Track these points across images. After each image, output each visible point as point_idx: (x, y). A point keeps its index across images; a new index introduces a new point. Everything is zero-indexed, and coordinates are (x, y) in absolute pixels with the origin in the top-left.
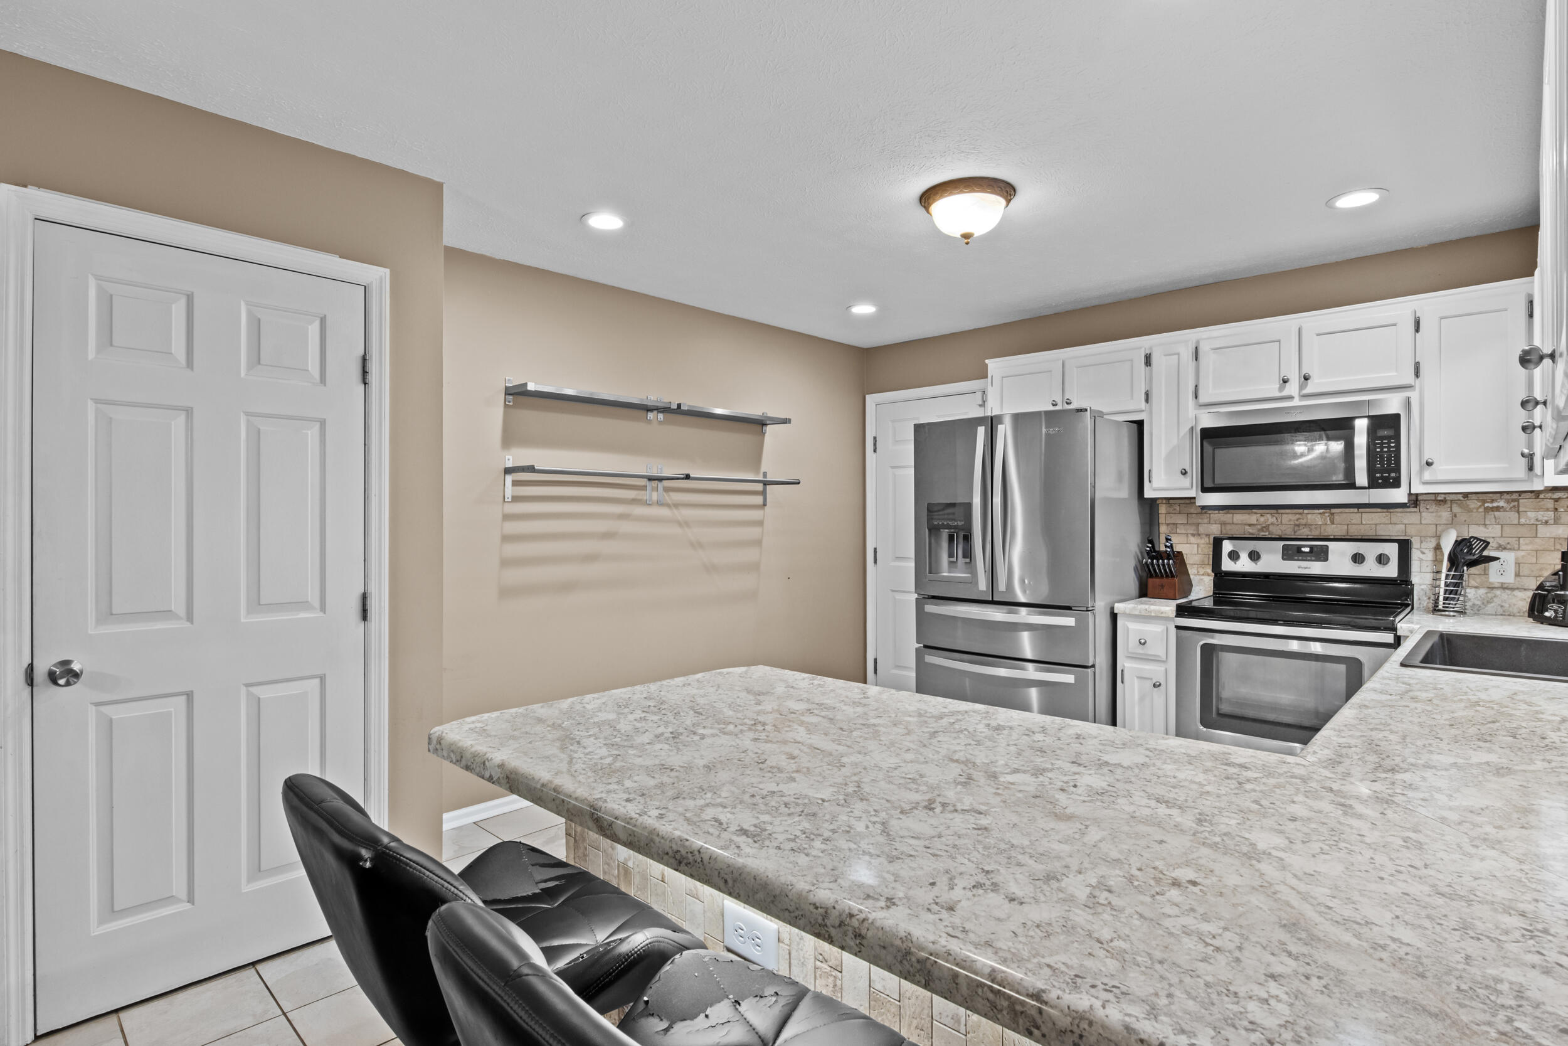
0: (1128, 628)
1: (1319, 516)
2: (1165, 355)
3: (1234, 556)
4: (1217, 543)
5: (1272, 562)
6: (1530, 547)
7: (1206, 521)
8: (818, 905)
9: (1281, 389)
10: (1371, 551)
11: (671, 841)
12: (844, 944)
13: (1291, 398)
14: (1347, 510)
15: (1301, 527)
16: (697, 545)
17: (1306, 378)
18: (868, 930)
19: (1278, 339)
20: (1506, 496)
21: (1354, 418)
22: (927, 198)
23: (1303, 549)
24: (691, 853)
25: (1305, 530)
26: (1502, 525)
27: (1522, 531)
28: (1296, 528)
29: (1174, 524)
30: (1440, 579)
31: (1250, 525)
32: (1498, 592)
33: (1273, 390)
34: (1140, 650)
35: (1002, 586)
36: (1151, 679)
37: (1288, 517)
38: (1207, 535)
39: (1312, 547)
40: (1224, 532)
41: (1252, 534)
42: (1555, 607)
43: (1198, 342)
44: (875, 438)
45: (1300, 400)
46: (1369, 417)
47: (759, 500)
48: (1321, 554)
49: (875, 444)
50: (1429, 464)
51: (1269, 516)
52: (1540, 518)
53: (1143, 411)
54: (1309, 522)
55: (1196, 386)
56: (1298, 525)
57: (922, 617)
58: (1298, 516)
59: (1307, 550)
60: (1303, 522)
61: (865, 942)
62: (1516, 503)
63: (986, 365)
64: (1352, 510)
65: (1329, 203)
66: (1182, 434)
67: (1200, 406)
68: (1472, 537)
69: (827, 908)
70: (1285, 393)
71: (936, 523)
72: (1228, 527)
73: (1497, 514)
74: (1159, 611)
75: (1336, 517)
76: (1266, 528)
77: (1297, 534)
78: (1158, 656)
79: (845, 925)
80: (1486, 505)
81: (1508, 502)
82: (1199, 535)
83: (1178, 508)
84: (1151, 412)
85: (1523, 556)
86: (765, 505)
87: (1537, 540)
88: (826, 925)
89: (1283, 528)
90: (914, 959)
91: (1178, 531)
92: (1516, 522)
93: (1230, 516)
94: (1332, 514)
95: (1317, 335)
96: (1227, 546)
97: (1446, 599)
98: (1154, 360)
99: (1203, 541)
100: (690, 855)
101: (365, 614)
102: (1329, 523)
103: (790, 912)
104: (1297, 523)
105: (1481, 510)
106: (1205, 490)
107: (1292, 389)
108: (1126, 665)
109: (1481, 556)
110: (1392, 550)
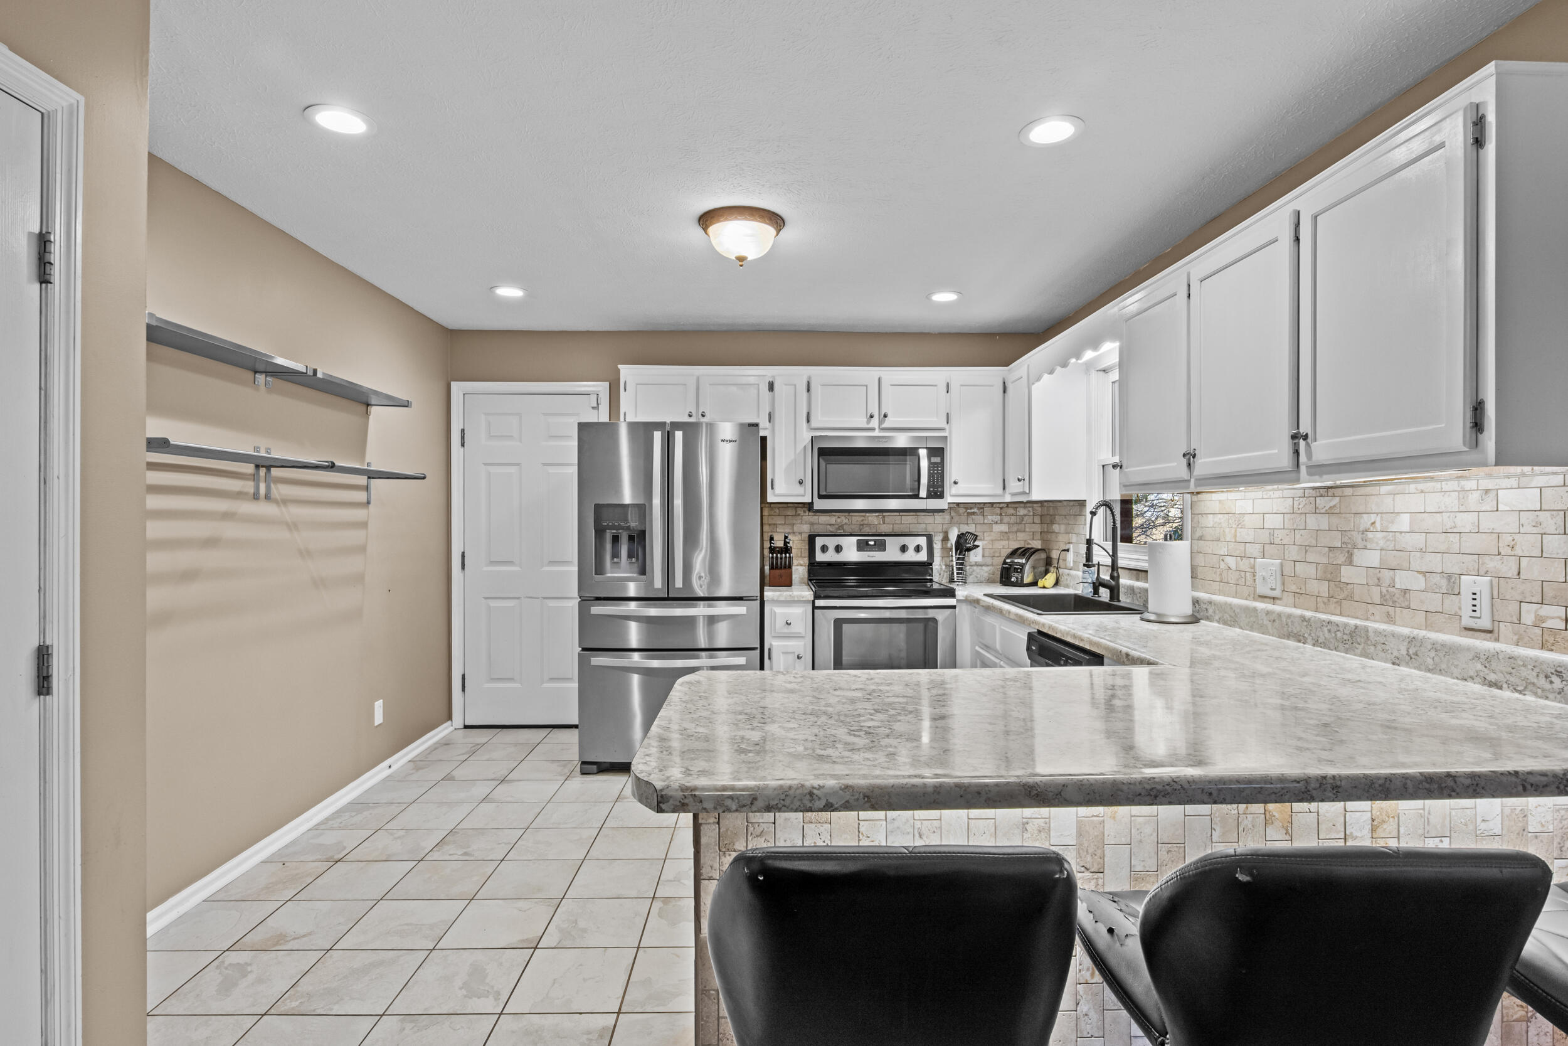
0: (775, 613)
1: (876, 518)
2: (786, 385)
3: (824, 549)
4: (812, 539)
5: (851, 553)
6: (989, 538)
7: (799, 522)
8: (1298, 780)
9: (868, 422)
10: (912, 542)
11: (1140, 783)
12: (1323, 798)
13: (873, 429)
14: (892, 514)
15: (865, 526)
16: (305, 554)
17: (885, 416)
18: (1341, 781)
19: (865, 384)
20: (978, 506)
21: (918, 448)
22: (706, 219)
23: (870, 543)
24: (1167, 785)
25: (867, 528)
26: (976, 524)
27: (985, 528)
28: (861, 527)
29: (774, 524)
30: (952, 561)
31: (830, 525)
32: (975, 568)
33: (862, 422)
34: (786, 630)
35: (679, 583)
36: (794, 653)
37: (856, 519)
38: (800, 533)
39: (875, 541)
40: (812, 530)
41: (832, 532)
42: (1016, 575)
43: (810, 377)
44: (463, 431)
45: (879, 432)
46: (926, 448)
47: (361, 496)
48: (882, 547)
49: (463, 438)
50: (955, 483)
51: (843, 518)
52: (994, 519)
53: (766, 429)
54: (870, 522)
55: (808, 413)
56: (863, 525)
57: (585, 619)
58: (862, 518)
59: (872, 543)
60: (866, 522)
61: (1340, 790)
62: (982, 510)
63: (619, 371)
64: (895, 514)
65: (928, 297)
66: (798, 452)
67: (812, 429)
68: (967, 532)
69: (1306, 780)
70: (870, 426)
71: (606, 524)
72: (815, 526)
73: (973, 516)
74: (800, 596)
75: (886, 519)
76: (841, 527)
77: (862, 531)
78: (800, 633)
79: (1324, 784)
80: (968, 511)
81: (979, 509)
82: (794, 533)
83: (777, 511)
84: (773, 431)
85: (986, 544)
86: (368, 503)
87: (992, 534)
88: (1309, 791)
89: (853, 527)
90: (1377, 786)
91: (778, 530)
92: (982, 522)
93: (816, 517)
94: (884, 516)
95: (892, 385)
96: (819, 542)
97: (958, 574)
98: (776, 387)
99: (797, 538)
100: (1167, 787)
101: (43, 684)
102: (882, 523)
103: (1275, 793)
104: (862, 523)
105: (966, 514)
106: (820, 497)
107: (875, 423)
108: (774, 643)
109: (974, 545)
110: (922, 541)
